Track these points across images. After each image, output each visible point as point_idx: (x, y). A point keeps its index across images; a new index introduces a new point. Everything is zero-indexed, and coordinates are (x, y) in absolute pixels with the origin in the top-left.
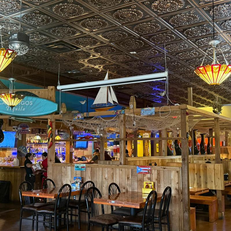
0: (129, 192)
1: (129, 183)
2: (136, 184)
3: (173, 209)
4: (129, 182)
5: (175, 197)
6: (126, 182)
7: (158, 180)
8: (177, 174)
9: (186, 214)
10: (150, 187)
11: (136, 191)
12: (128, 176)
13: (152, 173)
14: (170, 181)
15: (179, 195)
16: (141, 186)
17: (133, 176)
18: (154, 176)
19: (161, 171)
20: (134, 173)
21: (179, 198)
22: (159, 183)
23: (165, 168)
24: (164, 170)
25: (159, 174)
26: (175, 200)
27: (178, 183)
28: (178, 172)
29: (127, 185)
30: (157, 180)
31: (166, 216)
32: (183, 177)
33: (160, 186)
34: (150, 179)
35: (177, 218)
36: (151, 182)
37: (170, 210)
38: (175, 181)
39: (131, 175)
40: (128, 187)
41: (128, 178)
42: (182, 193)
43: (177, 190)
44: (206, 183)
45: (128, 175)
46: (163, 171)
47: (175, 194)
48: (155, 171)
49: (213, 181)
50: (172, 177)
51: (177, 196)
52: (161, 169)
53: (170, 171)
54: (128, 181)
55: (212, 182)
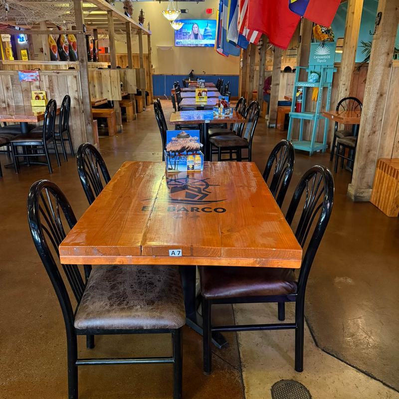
0: (11, 107)
1: (9, 94)
2: (20, 96)
3: (73, 122)
4: (11, 93)
5: (74, 108)
6: (5, 94)
7: (51, 88)
8: (75, 79)
9: (90, 127)
10: (42, 98)
11: (21, 104)
12: (8, 86)
13: (41, 80)
14: (66, 89)
15: (79, 105)
16: (28, 98)
17: (14, 86)
18: (44, 83)
19: (53, 77)
20: (16, 80)
21: (80, 109)
22: (53, 92)
23: (58, 73)
24: (58, 75)
25: (50, 81)
26: (75, 112)
27: (77, 91)
28: (76, 77)
29: (8, 97)
30: (49, 88)
31: (67, 131)
32: (83, 84)
33: (54, 95)
34: (39, 88)
35: (79, 132)
36: (41, 92)
37: (70, 124)
38: (73, 89)
39: (12, 84)
40: (9, 100)
41: (7, 88)
42: (82, 103)
43: (77, 100)
44: (102, 93)
45: (7, 84)
46: (56, 77)
47: (74, 105)
48: (45, 78)
49: (110, 91)
50: (69, 84)
51: (77, 107)
52: (54, 74)
53: (65, 77)
54: (7, 92)
55: (108, 91)
